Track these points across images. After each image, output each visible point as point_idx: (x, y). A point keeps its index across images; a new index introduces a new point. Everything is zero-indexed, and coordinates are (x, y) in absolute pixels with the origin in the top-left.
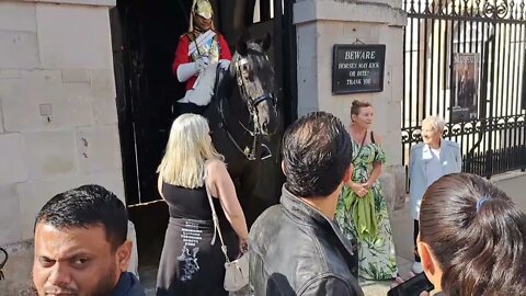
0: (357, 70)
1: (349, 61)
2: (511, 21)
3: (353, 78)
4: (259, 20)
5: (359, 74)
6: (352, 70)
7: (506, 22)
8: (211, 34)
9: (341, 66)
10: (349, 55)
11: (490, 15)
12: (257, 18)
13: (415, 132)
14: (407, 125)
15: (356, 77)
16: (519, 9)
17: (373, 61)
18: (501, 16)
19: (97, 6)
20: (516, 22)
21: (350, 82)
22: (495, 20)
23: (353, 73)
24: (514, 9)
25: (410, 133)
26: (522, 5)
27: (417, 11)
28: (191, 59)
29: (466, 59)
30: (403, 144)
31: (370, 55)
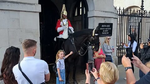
0: (105, 30)
1: (103, 28)
2: (146, 17)
3: (104, 32)
4: (77, 15)
5: (106, 31)
6: (104, 30)
7: (145, 17)
8: (66, 20)
9: (101, 29)
10: (103, 26)
11: (140, 15)
12: (76, 14)
13: (120, 47)
14: (118, 45)
15: (105, 32)
16: (148, 14)
17: (109, 28)
18: (143, 15)
19: (36, 12)
20: (148, 17)
21: (103, 33)
22: (142, 17)
23: (104, 31)
24: (147, 14)
25: (119, 47)
26: (149, 13)
27: (121, 14)
28: (61, 26)
29: (134, 27)
30: (117, 50)
31: (108, 26)
